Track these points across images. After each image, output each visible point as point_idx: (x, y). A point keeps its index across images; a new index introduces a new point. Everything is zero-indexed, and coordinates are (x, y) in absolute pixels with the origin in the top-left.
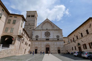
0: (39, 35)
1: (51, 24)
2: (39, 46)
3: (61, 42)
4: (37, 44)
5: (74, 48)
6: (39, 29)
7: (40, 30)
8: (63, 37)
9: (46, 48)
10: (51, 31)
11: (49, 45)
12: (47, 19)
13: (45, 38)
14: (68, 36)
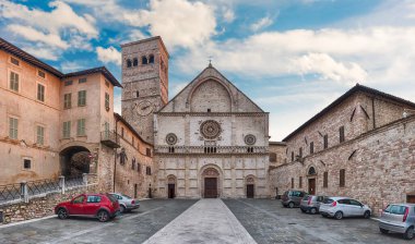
0: (180, 134)
1: (225, 89)
2: (181, 174)
3: (260, 159)
4: (173, 166)
5: (296, 182)
6: (178, 110)
7: (183, 114)
8: (270, 140)
9: (206, 179)
10: (224, 118)
11: (216, 171)
12: (210, 67)
13: (202, 143)
14: (286, 140)
